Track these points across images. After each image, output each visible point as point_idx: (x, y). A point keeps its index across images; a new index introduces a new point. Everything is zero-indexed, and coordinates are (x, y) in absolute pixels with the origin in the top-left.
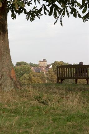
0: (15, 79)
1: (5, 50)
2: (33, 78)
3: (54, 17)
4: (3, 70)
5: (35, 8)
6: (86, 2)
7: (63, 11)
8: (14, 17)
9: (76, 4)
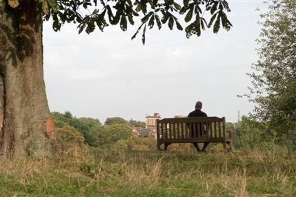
0: (52, 137)
1: (36, 85)
2: (136, 146)
3: (121, 27)
4: (32, 120)
5: (95, 12)
6: (190, 3)
7: (150, 18)
8: (57, 26)
9: (173, 5)
